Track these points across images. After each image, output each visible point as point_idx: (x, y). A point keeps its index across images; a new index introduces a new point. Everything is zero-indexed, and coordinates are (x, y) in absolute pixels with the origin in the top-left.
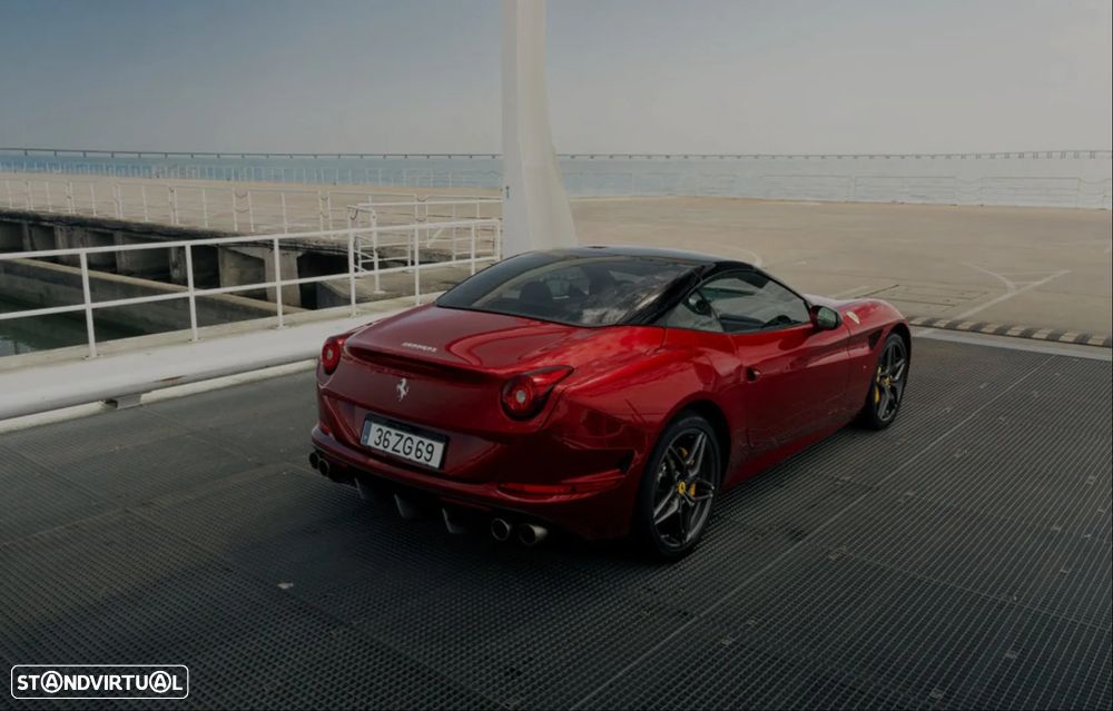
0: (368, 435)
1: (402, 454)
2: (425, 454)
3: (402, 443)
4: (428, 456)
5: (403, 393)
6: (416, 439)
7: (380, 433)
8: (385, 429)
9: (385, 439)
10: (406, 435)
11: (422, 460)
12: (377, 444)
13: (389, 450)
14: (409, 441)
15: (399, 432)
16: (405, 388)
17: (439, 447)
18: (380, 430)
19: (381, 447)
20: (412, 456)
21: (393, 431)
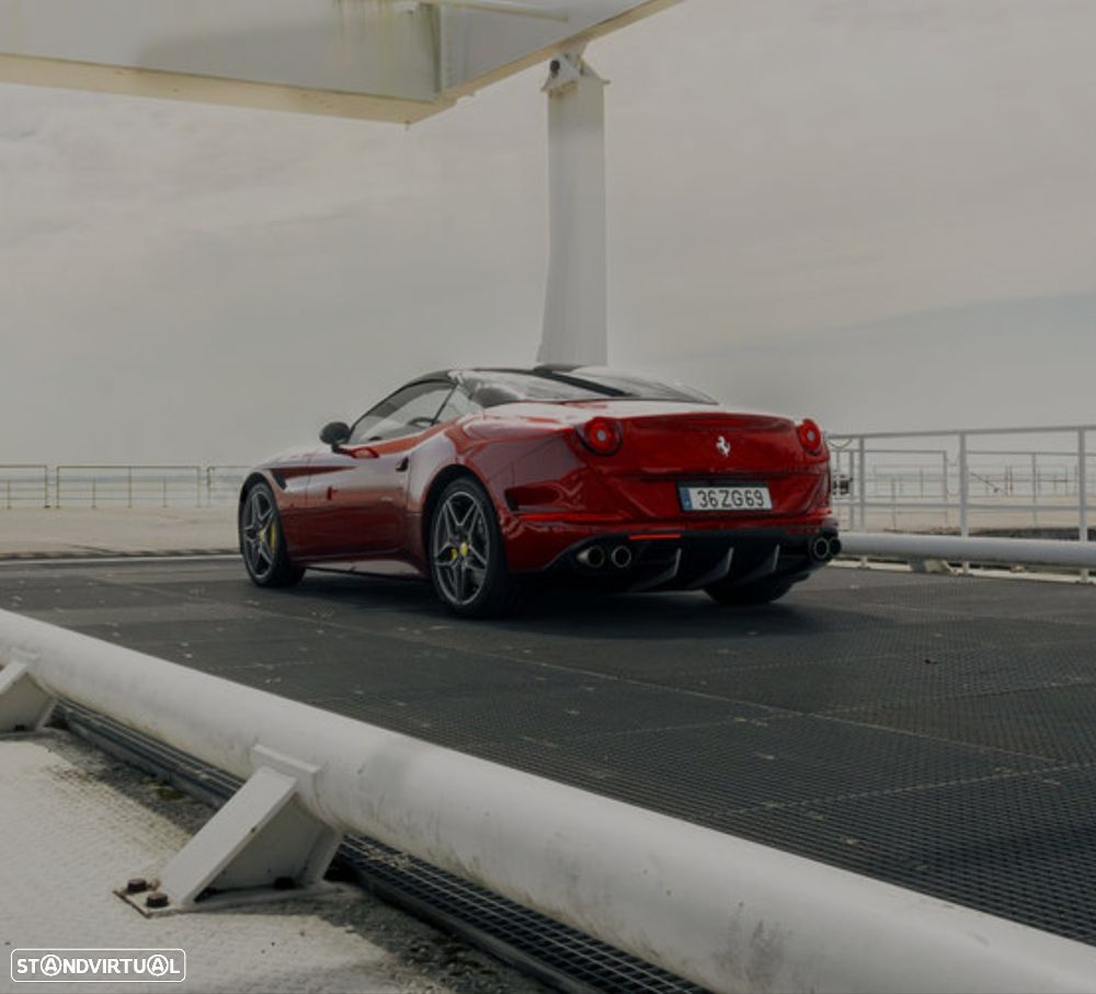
2: (756, 501)
3: (730, 498)
4: (760, 502)
7: (702, 495)
8: (706, 490)
9: (711, 499)
10: (731, 490)
12: (705, 505)
13: (720, 507)
15: (724, 489)
17: (765, 492)
18: (699, 493)
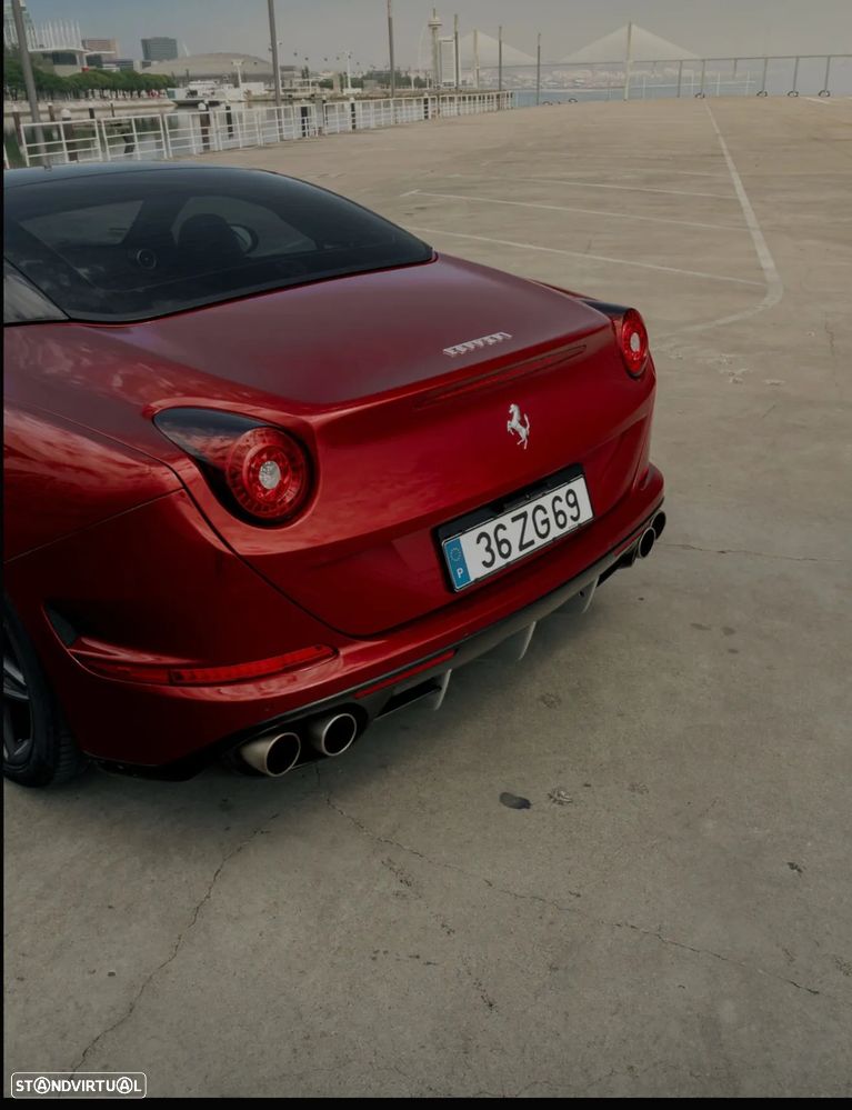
0: (462, 564)
1: (539, 542)
5: (524, 432)
6: (546, 501)
7: (484, 541)
8: (489, 528)
11: (571, 524)
14: (539, 512)
16: (522, 423)
19: (500, 563)
20: (556, 532)
21: (505, 519)
